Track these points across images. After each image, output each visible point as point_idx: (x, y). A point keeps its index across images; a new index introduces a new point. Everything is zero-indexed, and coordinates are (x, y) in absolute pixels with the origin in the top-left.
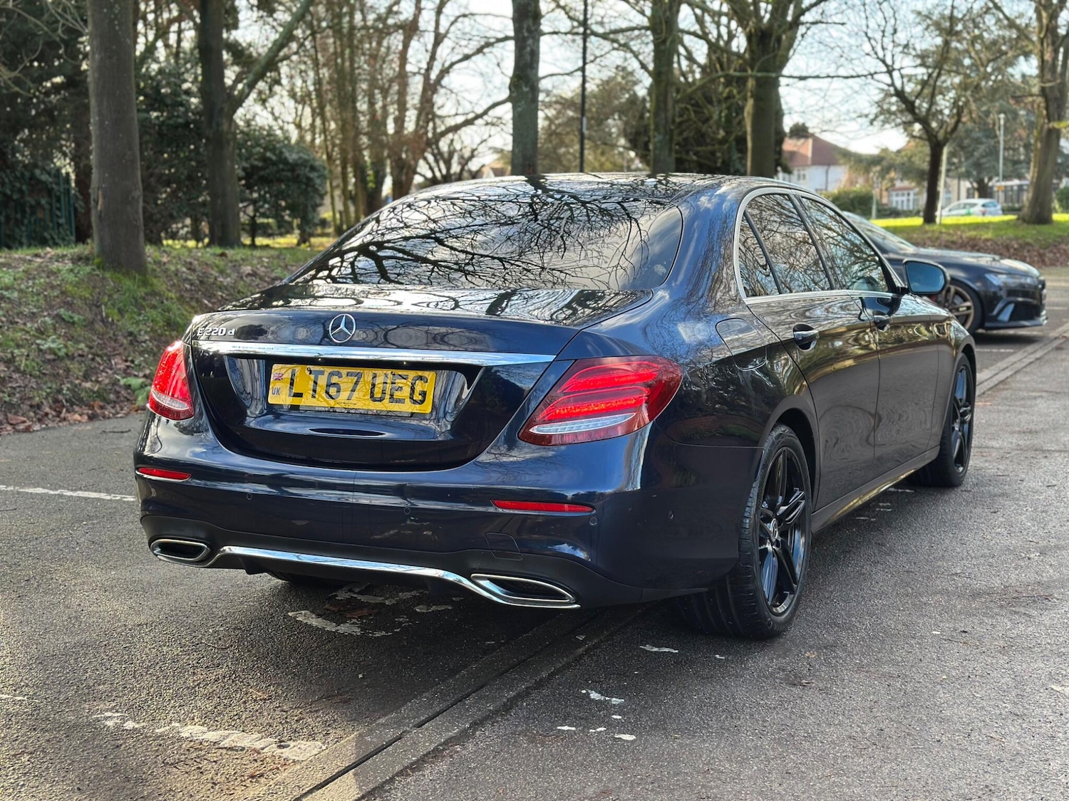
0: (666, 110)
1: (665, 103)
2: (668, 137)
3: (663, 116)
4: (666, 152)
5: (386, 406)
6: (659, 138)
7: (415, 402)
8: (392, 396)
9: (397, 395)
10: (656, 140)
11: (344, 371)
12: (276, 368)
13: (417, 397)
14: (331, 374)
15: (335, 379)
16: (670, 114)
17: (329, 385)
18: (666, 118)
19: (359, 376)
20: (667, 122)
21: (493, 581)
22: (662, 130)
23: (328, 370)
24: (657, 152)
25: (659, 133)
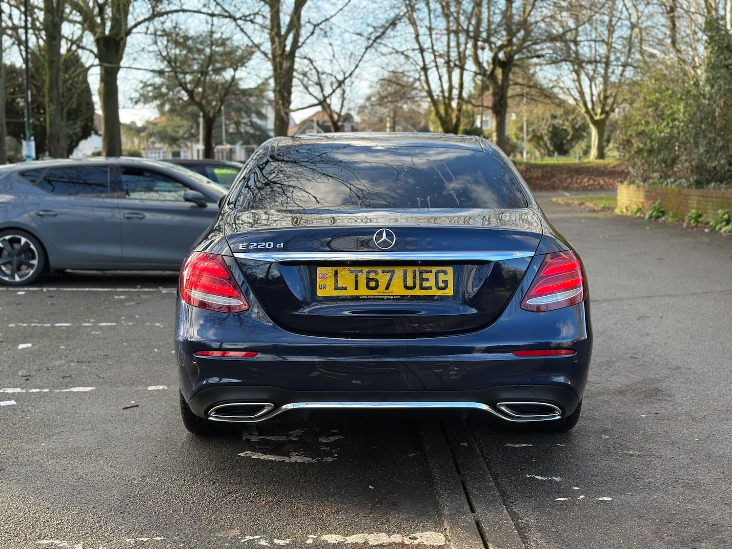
0: (58, 88)
1: (57, 83)
2: (60, 107)
3: (55, 92)
4: (59, 118)
5: (417, 292)
6: (53, 107)
7: (439, 288)
8: (421, 285)
9: (425, 284)
10: (51, 109)
11: (379, 270)
12: (320, 271)
13: (441, 285)
14: (369, 272)
15: (372, 276)
16: (61, 90)
17: (369, 280)
18: (58, 93)
19: (393, 272)
20: (58, 97)
21: (507, 406)
22: (55, 102)
23: (366, 269)
24: (52, 118)
25: (53, 104)
